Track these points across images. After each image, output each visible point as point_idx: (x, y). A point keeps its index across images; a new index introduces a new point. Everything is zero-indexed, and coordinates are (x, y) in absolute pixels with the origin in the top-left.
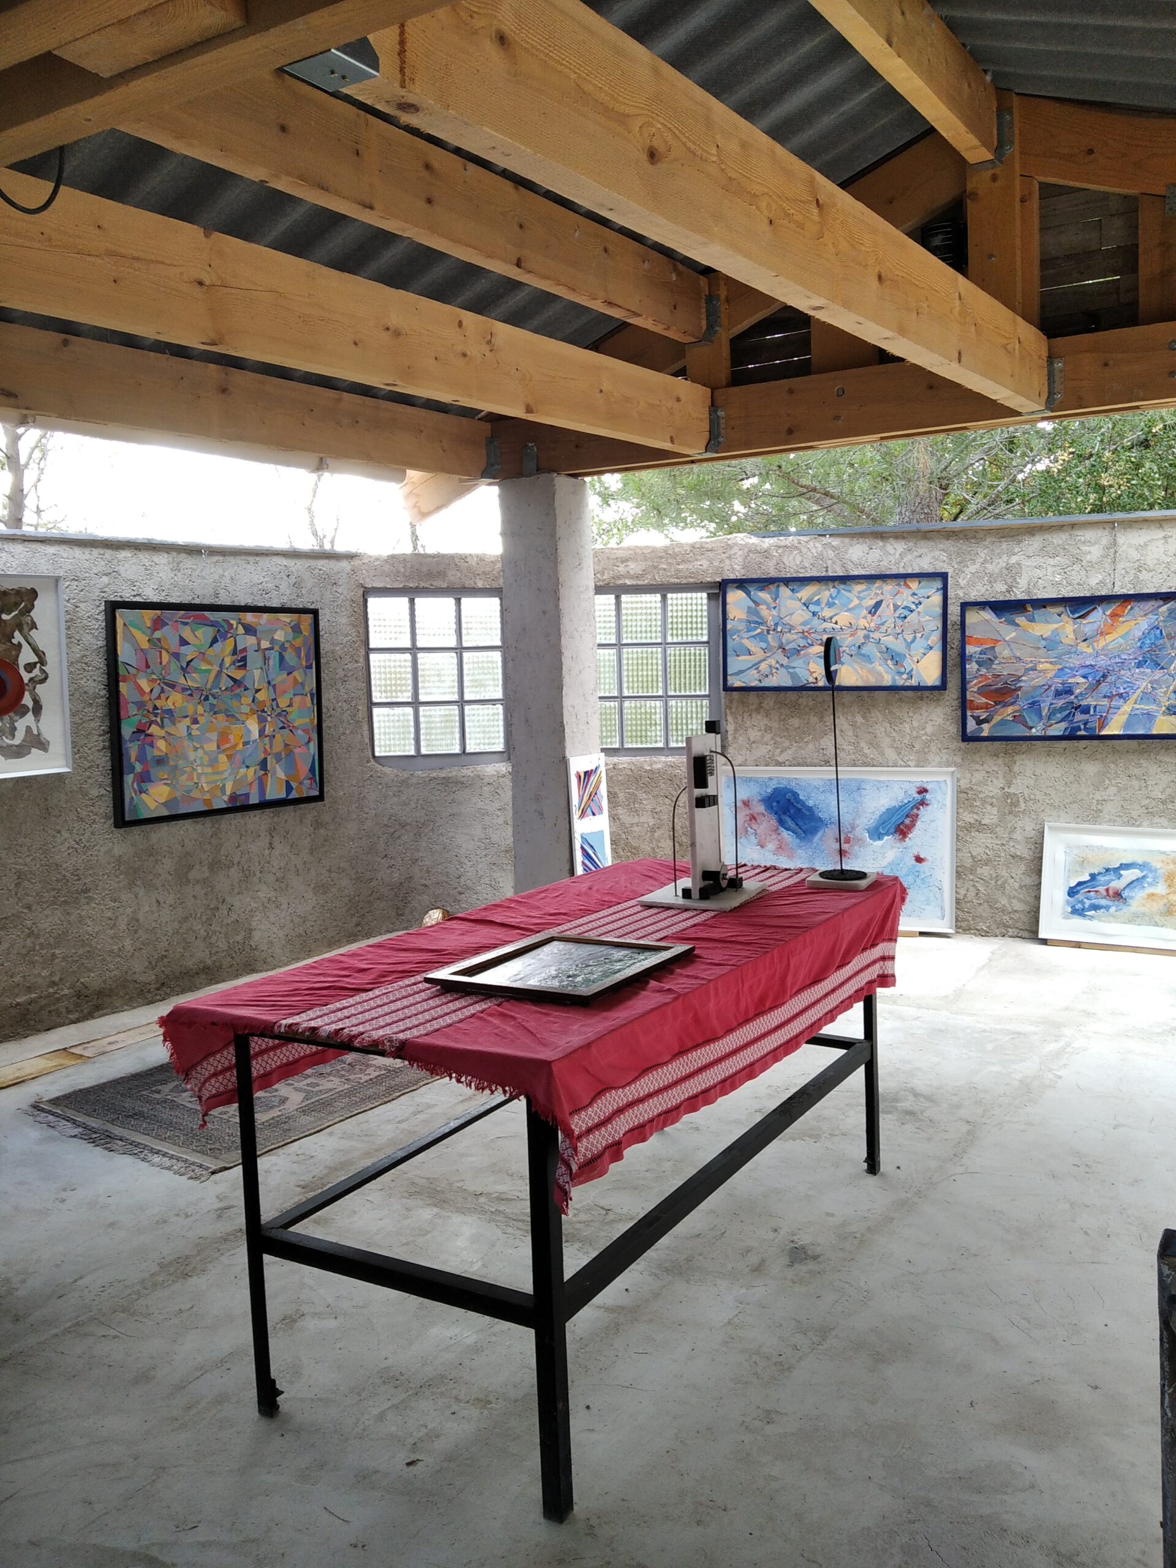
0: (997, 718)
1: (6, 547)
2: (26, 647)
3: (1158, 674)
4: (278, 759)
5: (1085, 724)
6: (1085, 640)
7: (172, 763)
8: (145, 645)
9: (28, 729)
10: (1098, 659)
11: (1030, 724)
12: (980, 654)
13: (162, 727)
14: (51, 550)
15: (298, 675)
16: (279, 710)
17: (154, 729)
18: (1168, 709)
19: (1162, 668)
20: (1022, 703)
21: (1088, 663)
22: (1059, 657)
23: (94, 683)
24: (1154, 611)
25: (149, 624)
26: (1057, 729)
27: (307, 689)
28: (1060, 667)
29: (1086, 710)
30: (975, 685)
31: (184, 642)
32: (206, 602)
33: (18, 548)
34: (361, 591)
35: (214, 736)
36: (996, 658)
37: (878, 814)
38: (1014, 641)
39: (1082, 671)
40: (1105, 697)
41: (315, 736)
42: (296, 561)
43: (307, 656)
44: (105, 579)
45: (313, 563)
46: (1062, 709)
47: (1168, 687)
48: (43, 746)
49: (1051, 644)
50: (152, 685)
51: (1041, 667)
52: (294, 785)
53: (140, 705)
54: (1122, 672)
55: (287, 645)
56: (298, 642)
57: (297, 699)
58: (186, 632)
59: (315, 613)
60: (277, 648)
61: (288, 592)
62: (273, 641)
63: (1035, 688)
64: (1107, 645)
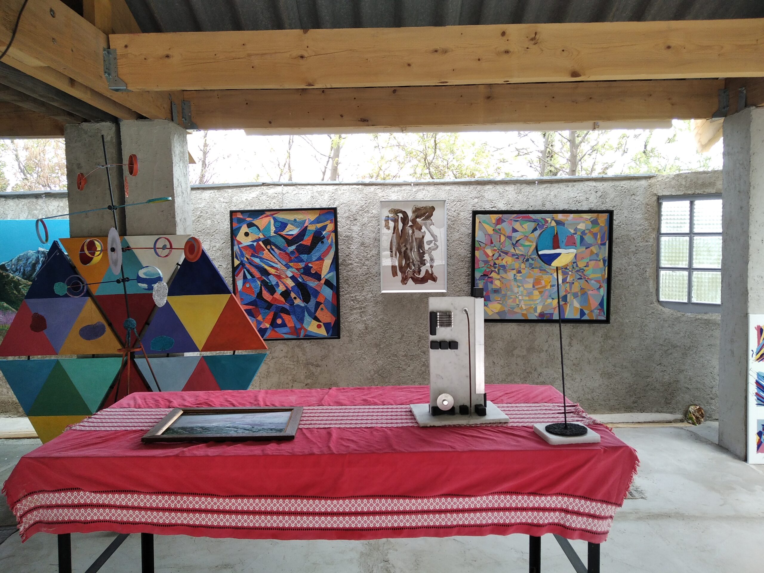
2: (427, 233)
4: (575, 295)
7: (503, 293)
8: (491, 232)
9: (427, 271)
13: (499, 274)
15: (594, 249)
16: (578, 269)
17: (493, 275)
25: (494, 221)
27: (601, 257)
31: (514, 230)
32: (536, 209)
34: (655, 198)
35: (531, 281)
41: (605, 285)
42: (603, 183)
43: (602, 238)
44: (476, 200)
45: (617, 183)
48: (434, 279)
50: (494, 252)
52: (586, 312)
53: (486, 262)
55: (586, 232)
56: (596, 230)
57: (592, 263)
58: (517, 226)
59: (611, 213)
60: (579, 233)
61: (596, 201)
62: (576, 229)
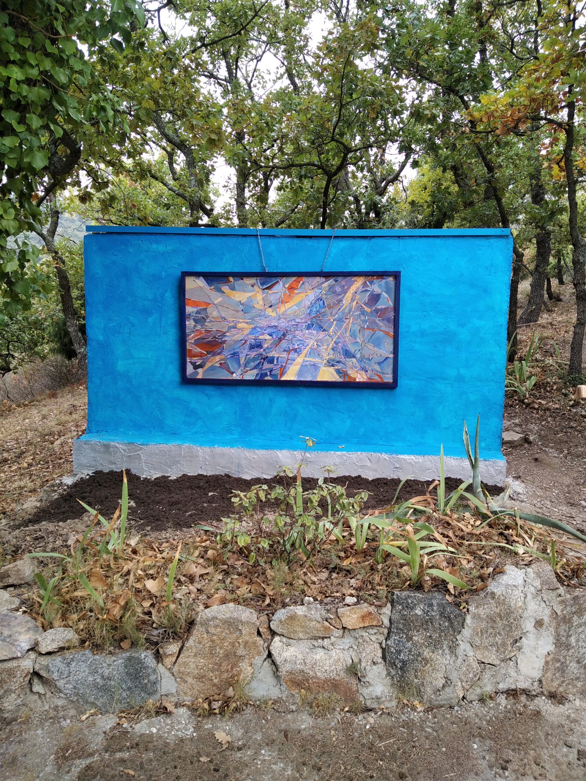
10: (280, 321)
20: (226, 353)
22: (252, 319)
28: (253, 326)
38: (221, 305)
39: (269, 330)
40: (284, 351)
49: (246, 308)
51: (240, 326)
54: (297, 332)
63: (236, 342)
64: (286, 311)
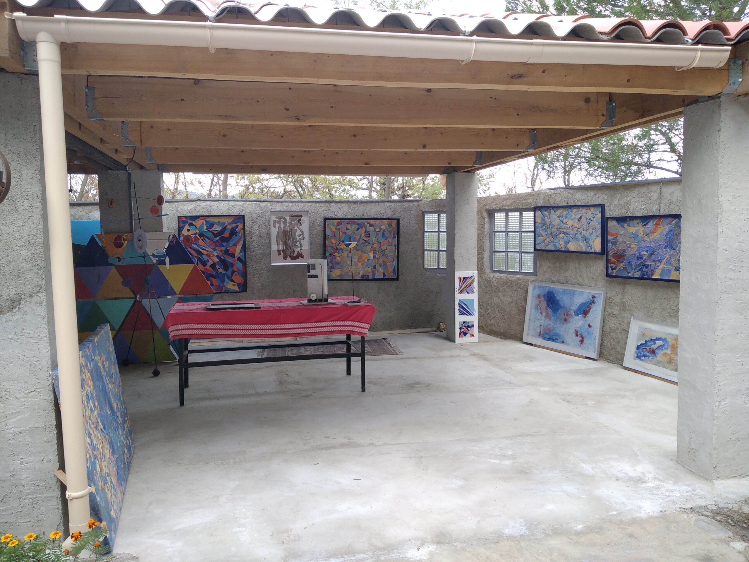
0: (618, 268)
1: (297, 204)
2: (298, 230)
3: (672, 252)
4: (381, 265)
5: (647, 273)
6: (647, 235)
7: (341, 264)
8: (334, 230)
9: (298, 252)
11: (629, 271)
12: (613, 239)
13: (339, 253)
14: (309, 204)
15: (390, 240)
16: (381, 250)
17: (336, 254)
18: (676, 268)
19: (674, 249)
21: (648, 245)
23: (319, 240)
24: (670, 223)
25: (336, 224)
26: (637, 275)
27: (393, 244)
29: (647, 266)
30: (611, 253)
31: (347, 229)
32: (359, 217)
33: (300, 204)
34: (421, 212)
35: (357, 257)
36: (618, 241)
37: (578, 305)
41: (396, 259)
42: (395, 203)
43: (394, 234)
44: (326, 212)
45: (402, 204)
46: (639, 266)
47: (676, 258)
48: (303, 257)
50: (336, 241)
52: (386, 274)
53: (332, 247)
55: (386, 230)
56: (391, 229)
57: (388, 247)
58: (349, 226)
59: (398, 220)
60: (382, 231)
61: (390, 213)
62: (380, 229)
